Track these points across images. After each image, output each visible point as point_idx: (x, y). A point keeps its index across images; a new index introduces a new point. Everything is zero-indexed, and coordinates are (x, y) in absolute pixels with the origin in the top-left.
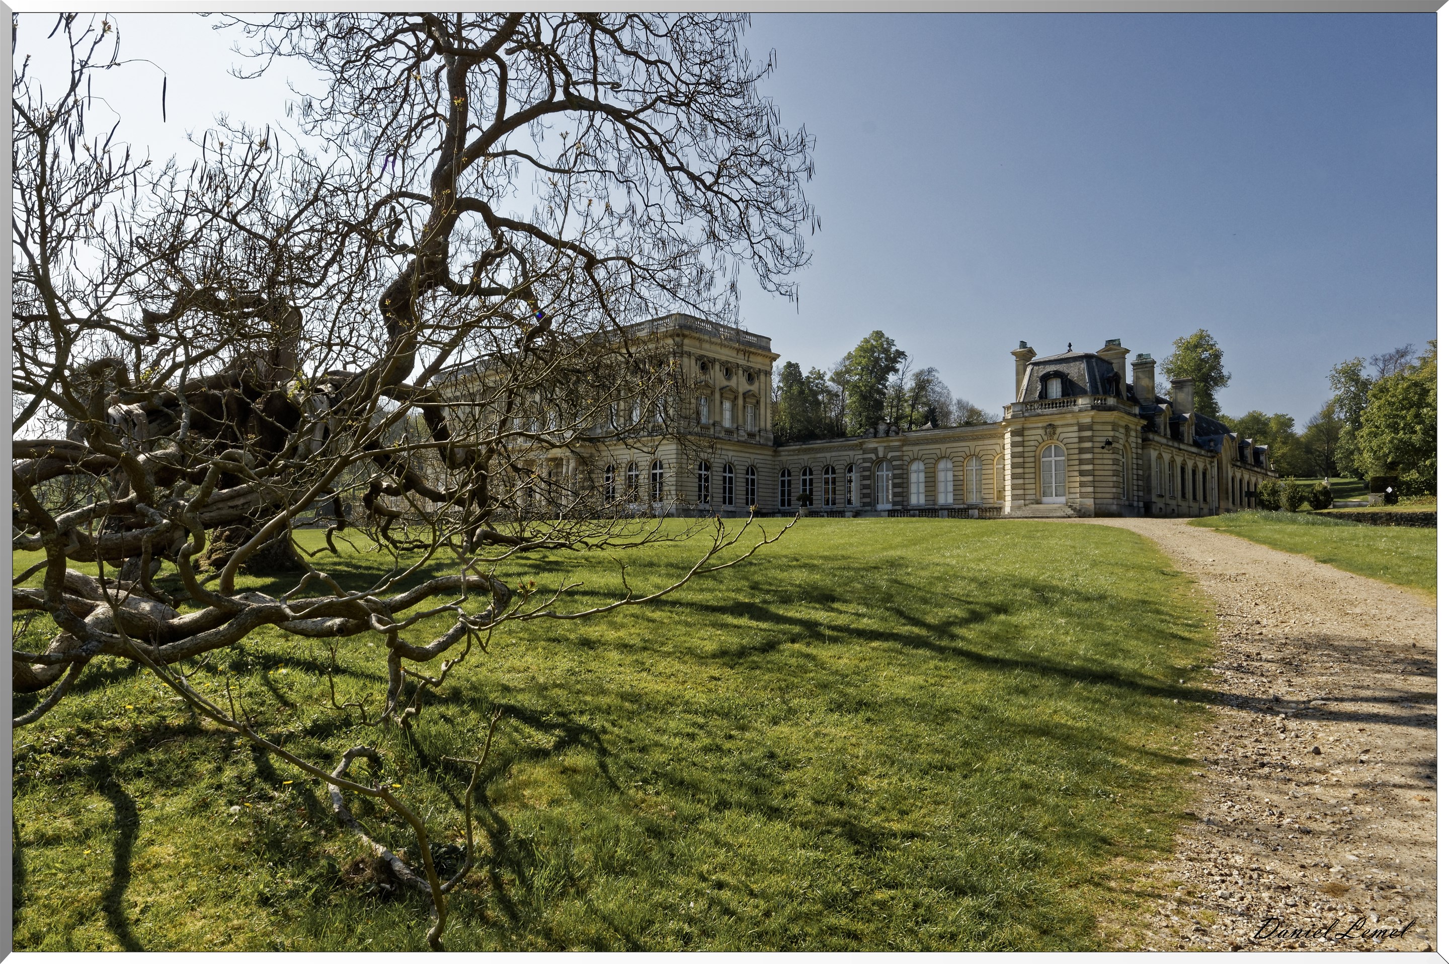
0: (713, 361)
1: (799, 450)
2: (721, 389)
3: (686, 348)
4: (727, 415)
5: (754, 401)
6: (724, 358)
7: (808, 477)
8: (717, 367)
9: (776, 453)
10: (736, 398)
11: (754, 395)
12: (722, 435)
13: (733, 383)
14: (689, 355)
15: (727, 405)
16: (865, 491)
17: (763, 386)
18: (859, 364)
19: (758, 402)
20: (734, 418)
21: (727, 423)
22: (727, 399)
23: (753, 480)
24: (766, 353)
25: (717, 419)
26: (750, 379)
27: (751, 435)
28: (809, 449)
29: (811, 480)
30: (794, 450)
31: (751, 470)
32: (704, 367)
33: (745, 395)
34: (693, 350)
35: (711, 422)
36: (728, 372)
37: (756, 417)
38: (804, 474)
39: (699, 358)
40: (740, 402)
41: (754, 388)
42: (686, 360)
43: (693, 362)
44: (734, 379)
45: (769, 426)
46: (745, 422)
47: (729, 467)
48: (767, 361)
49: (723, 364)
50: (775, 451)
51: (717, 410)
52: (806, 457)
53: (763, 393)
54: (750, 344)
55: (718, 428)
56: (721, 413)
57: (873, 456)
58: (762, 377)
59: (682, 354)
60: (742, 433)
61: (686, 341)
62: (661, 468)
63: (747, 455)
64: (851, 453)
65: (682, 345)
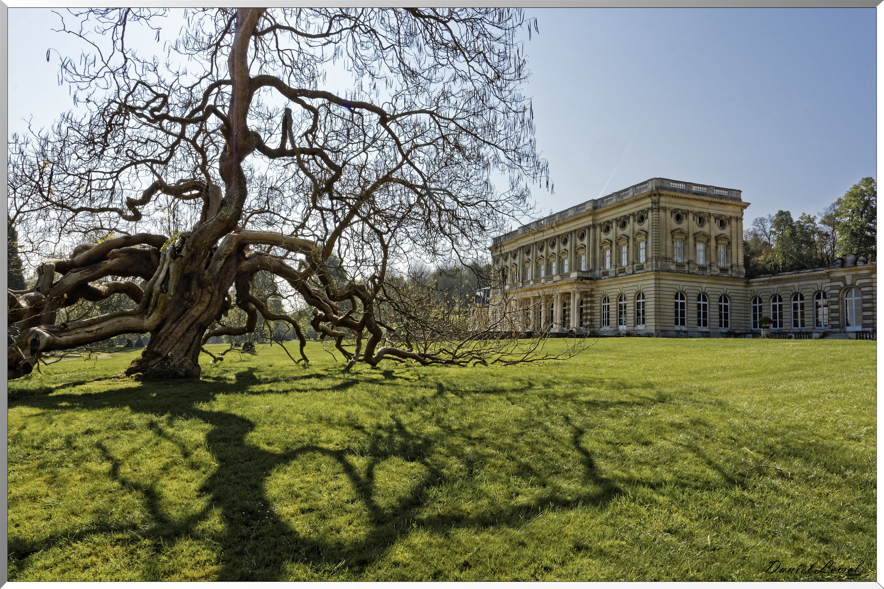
0: (687, 213)
1: (768, 281)
2: (694, 235)
3: (662, 205)
4: (701, 255)
5: (726, 242)
6: (697, 210)
7: (777, 304)
8: (691, 217)
9: (748, 284)
10: (708, 241)
11: (725, 238)
12: (696, 270)
13: (706, 229)
14: (665, 209)
15: (700, 247)
16: (833, 315)
17: (734, 229)
18: (849, 207)
19: (730, 243)
20: (707, 257)
21: (701, 261)
22: (700, 242)
23: (726, 307)
24: (736, 203)
25: (691, 258)
26: (722, 224)
27: (724, 270)
28: (778, 280)
29: (781, 306)
30: (764, 281)
31: (724, 298)
32: (679, 218)
33: (717, 238)
34: (668, 206)
35: (686, 261)
36: (701, 221)
37: (728, 254)
38: (775, 300)
39: (673, 212)
40: (713, 243)
41: (726, 231)
42: (662, 213)
43: (669, 214)
44: (707, 226)
45: (741, 262)
46: (718, 260)
47: (703, 296)
48: (738, 209)
49: (695, 214)
50: (747, 283)
51: (691, 251)
52: (775, 287)
53: (734, 235)
54: (721, 197)
55: (692, 266)
56: (695, 254)
57: (841, 284)
58: (734, 223)
59: (659, 209)
60: (714, 268)
61: (662, 199)
62: (643, 298)
63: (721, 286)
64: (819, 282)
65: (659, 202)
